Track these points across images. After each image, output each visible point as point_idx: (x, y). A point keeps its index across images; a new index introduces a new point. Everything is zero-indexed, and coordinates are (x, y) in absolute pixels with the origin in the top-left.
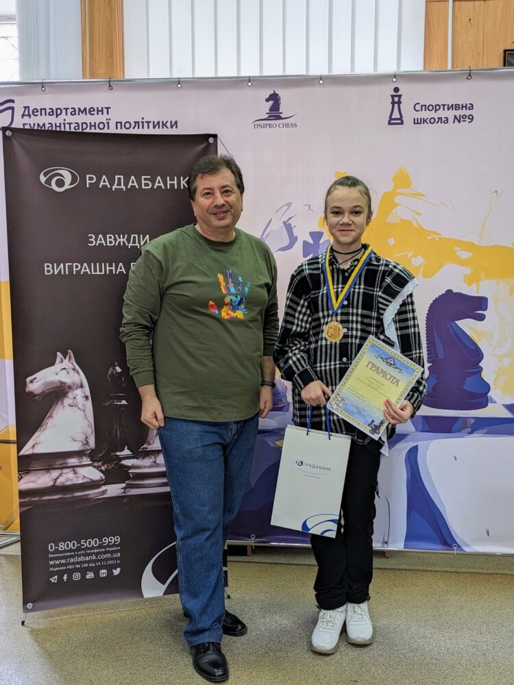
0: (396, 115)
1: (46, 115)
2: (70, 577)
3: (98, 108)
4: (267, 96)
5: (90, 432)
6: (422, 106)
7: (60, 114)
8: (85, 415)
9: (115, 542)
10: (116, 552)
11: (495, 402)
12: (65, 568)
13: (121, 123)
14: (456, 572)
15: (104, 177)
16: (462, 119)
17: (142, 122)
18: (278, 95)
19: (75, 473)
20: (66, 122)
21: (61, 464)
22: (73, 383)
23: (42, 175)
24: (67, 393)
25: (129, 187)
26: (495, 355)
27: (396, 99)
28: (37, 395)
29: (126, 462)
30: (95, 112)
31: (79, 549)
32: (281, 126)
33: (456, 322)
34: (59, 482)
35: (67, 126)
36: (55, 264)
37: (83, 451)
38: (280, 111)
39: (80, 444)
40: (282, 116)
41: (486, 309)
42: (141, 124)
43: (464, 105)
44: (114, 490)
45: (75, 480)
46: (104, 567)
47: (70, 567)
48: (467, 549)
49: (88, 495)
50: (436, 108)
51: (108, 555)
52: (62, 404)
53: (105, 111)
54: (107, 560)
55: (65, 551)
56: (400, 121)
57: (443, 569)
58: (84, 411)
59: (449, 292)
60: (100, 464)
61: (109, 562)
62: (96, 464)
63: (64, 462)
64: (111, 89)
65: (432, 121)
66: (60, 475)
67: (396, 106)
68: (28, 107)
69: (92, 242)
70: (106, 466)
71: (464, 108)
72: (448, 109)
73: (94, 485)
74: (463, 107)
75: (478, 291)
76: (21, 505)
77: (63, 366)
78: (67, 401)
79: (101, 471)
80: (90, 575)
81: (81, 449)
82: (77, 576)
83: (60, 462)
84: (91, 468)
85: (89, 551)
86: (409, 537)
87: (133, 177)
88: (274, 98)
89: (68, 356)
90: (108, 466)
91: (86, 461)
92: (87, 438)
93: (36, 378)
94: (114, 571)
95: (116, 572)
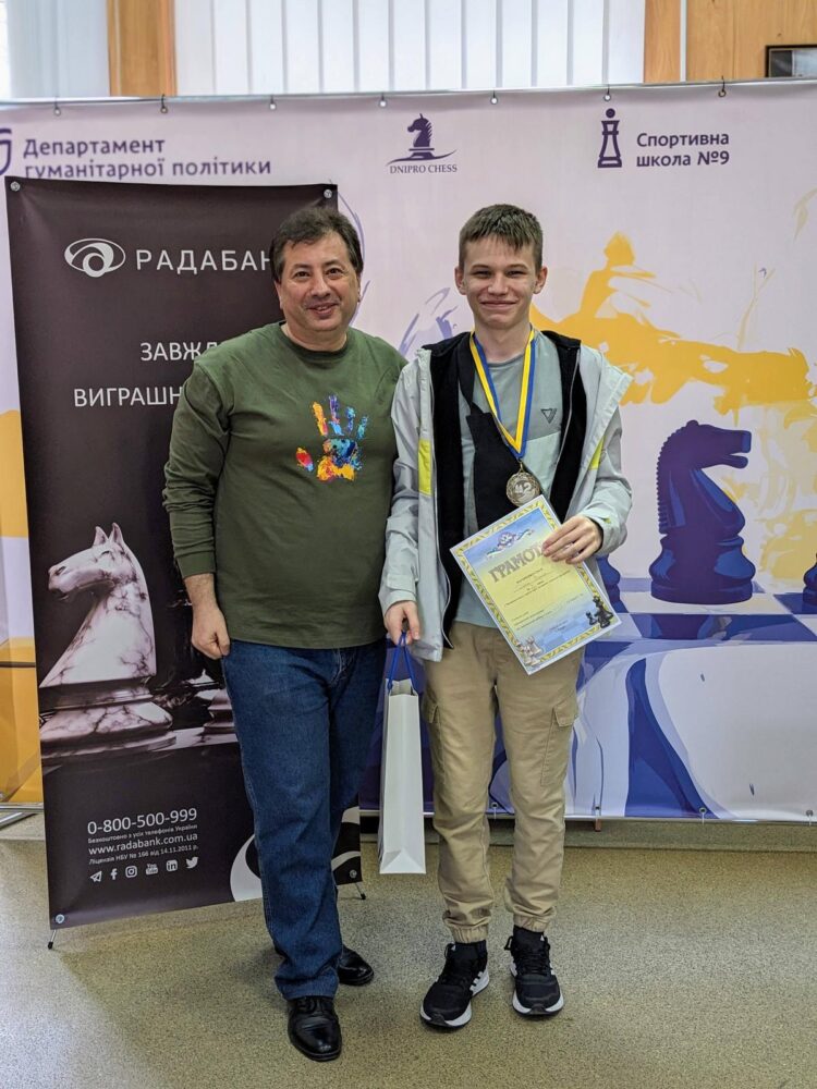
0: (610, 152)
1: (61, 152)
2: (121, 873)
3: (144, 143)
4: (411, 123)
5: (148, 650)
6: (650, 138)
7: (85, 151)
8: (141, 623)
9: (189, 817)
10: (191, 832)
11: (762, 592)
12: (113, 859)
13: (181, 165)
14: (705, 850)
15: (164, 253)
16: (711, 159)
17: (215, 165)
18: (426, 121)
19: (127, 713)
20: (94, 164)
21: (105, 700)
22: (121, 575)
23: (68, 251)
24: (112, 589)
25: (202, 268)
26: (763, 520)
27: (610, 128)
28: (65, 594)
29: (204, 695)
30: (141, 149)
31: (134, 829)
32: (433, 169)
33: (704, 470)
34: (101, 726)
35: (96, 170)
36: (91, 390)
37: (140, 678)
38: (431, 146)
39: (134, 668)
40: (434, 153)
41: (748, 450)
42: (212, 168)
43: (715, 137)
44: (186, 737)
45: (126, 723)
46: (171, 857)
47: (122, 857)
48: (721, 816)
49: (147, 746)
50: (671, 141)
51: (180, 838)
52: (105, 607)
53: (156, 146)
54: (176, 845)
55: (113, 833)
56: (615, 162)
57: (685, 846)
58: (139, 616)
59: (693, 424)
60: (164, 697)
61: (181, 849)
62: (158, 699)
63: (109, 696)
64: (166, 112)
65: (666, 161)
66: (104, 717)
67: (610, 137)
68: (34, 141)
69: (147, 355)
70: (173, 701)
71: (715, 142)
72: (691, 143)
73: (154, 730)
74: (712, 139)
75: (736, 424)
76: (45, 764)
77: (104, 548)
78: (112, 603)
79: (167, 709)
80: (152, 869)
81: (135, 675)
82: (132, 872)
83: (103, 697)
84: (150, 704)
85: (149, 833)
86: (633, 800)
87: (208, 253)
88: (421, 126)
89: (113, 533)
90: (177, 701)
91: (143, 694)
92: (144, 658)
93: (63, 568)
94: (188, 862)
95: (192, 863)
